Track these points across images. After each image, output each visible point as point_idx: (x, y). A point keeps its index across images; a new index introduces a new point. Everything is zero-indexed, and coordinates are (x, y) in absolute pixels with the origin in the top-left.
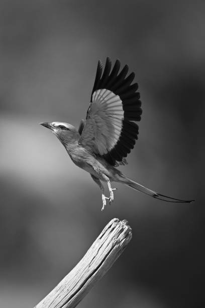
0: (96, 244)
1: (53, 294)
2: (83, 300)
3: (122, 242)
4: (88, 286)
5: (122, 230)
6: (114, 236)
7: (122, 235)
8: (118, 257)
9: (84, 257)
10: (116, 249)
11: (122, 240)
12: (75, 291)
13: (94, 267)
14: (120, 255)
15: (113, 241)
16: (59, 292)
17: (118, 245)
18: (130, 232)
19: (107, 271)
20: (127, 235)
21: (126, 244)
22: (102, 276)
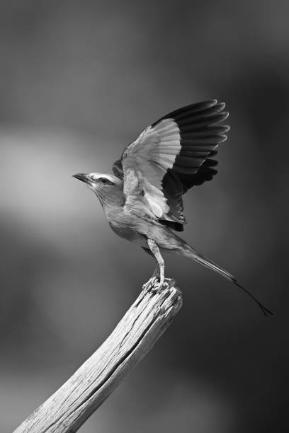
0: (131, 314)
1: (68, 386)
2: (112, 395)
3: (169, 311)
4: (119, 375)
5: (168, 294)
6: (156, 303)
7: (168, 302)
8: (162, 333)
9: (113, 333)
10: (160, 321)
11: (168, 309)
12: (100, 382)
13: (127, 347)
14: (164, 330)
15: (155, 310)
16: (76, 384)
17: (162, 316)
18: (179, 298)
19: (147, 353)
20: (175, 301)
21: (174, 314)
22: (139, 360)
